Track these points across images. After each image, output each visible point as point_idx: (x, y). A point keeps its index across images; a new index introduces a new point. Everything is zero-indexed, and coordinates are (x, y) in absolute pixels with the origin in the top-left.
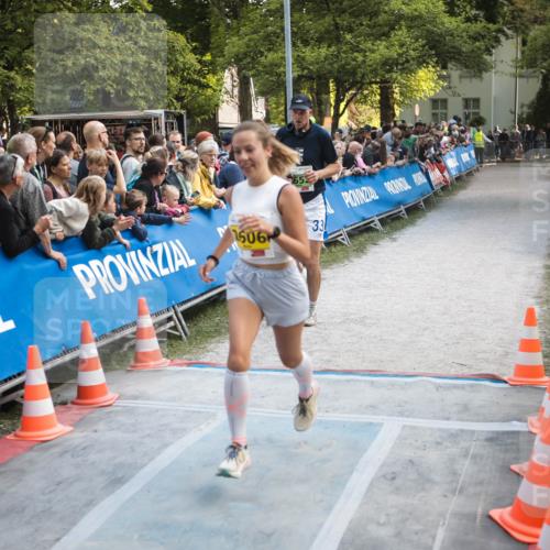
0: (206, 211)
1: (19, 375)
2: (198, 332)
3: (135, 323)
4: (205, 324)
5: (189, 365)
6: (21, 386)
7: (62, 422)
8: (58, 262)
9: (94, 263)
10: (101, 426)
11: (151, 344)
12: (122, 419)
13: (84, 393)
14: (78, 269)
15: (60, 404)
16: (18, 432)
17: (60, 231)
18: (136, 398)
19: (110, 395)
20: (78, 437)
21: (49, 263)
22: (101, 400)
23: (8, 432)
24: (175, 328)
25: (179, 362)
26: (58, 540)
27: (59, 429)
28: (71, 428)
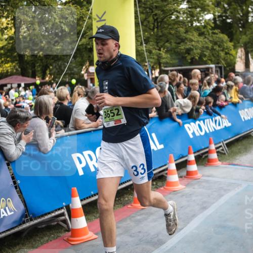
0: (235, 104)
1: (165, 165)
2: (232, 152)
3: (207, 148)
4: (234, 149)
5: (229, 164)
6: (167, 169)
7: (182, 184)
8: (179, 123)
9: (192, 124)
10: (196, 186)
11: (214, 156)
12: (204, 184)
13: (189, 174)
14: (186, 126)
15: (180, 177)
16: (165, 187)
17: (179, 111)
18: (209, 176)
19: (199, 175)
20: (188, 190)
21: (176, 124)
22: (196, 176)
23: (161, 187)
24: (223, 150)
25: (224, 163)
26: (183, 229)
27: (180, 187)
28: (184, 187)
